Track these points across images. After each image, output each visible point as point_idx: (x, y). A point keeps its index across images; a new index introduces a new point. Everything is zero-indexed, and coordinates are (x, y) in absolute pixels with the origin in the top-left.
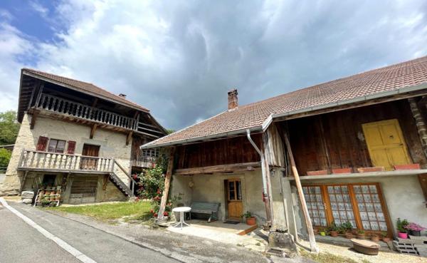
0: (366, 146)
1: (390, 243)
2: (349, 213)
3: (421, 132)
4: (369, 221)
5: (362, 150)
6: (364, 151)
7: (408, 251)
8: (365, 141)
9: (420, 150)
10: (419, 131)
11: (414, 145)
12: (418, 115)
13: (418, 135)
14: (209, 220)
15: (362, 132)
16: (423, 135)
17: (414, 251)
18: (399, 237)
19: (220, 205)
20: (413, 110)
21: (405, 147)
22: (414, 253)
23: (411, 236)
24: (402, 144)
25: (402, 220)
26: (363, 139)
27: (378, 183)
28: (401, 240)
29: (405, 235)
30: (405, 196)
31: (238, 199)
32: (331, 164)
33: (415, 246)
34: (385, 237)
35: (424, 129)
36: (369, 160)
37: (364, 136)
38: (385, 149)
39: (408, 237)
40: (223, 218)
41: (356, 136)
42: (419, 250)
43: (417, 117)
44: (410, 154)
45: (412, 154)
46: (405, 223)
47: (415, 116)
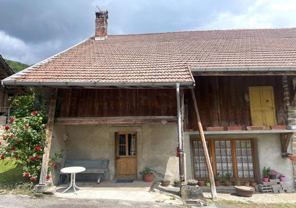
0: (249, 107)
1: (257, 186)
2: (229, 165)
3: (286, 100)
4: (243, 170)
5: (246, 110)
6: (248, 111)
7: (268, 191)
8: (249, 102)
9: (283, 114)
10: (285, 99)
11: (280, 109)
12: (286, 86)
13: (284, 102)
14: (99, 181)
15: (248, 93)
16: (287, 102)
17: (271, 190)
18: (264, 181)
19: (108, 161)
20: (284, 81)
21: (274, 111)
22: (271, 192)
23: (271, 180)
24: (273, 108)
25: (267, 168)
26: (248, 101)
27: (253, 139)
28: (265, 183)
29: (267, 179)
30: (270, 150)
31: (129, 154)
32: (221, 120)
33: (272, 186)
34: (254, 182)
35: (288, 98)
36: (250, 119)
37: (249, 98)
38: (262, 111)
39: (269, 181)
40: (111, 177)
41: (244, 96)
42: (274, 189)
43: (286, 87)
44: (277, 116)
45: (278, 116)
46: (268, 171)
47: (284, 87)
